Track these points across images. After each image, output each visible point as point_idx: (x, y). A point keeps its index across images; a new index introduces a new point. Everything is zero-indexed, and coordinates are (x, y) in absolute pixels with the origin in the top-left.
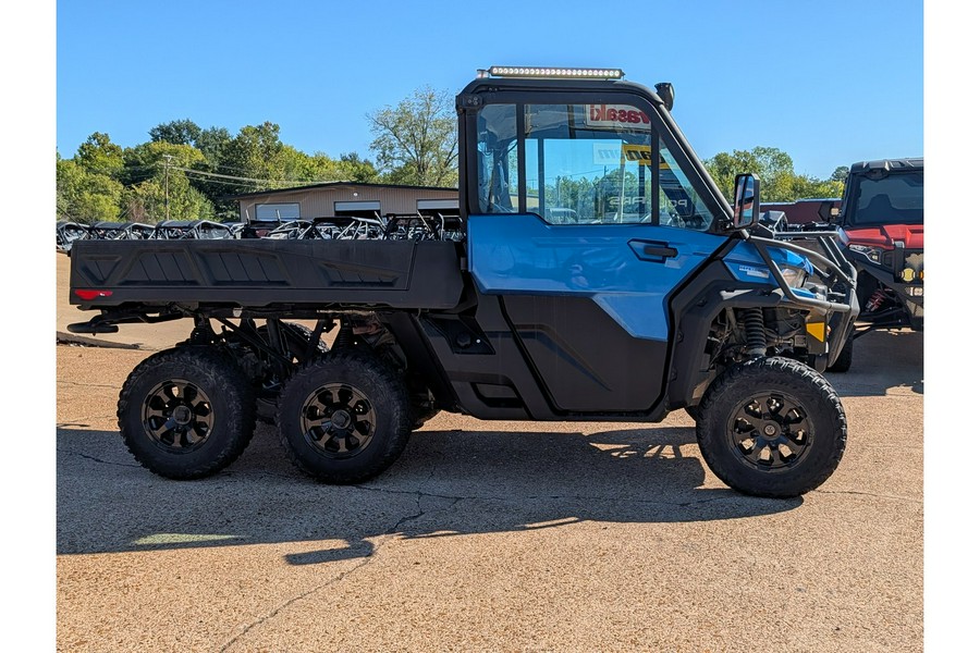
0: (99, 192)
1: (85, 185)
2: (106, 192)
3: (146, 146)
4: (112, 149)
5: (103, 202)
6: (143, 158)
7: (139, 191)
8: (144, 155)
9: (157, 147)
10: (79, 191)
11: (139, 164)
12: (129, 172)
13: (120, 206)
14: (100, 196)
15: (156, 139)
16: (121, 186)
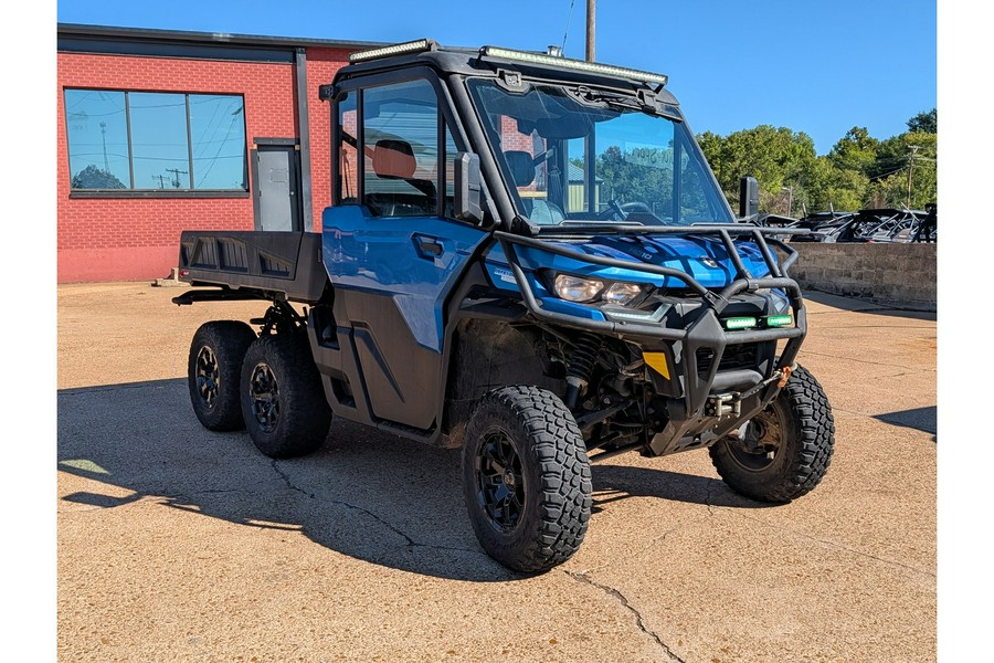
0: (844, 186)
1: (832, 181)
2: (850, 187)
3: (902, 137)
4: (869, 142)
5: (845, 197)
6: (896, 151)
7: (884, 184)
8: (897, 147)
9: (912, 137)
10: (824, 187)
11: (891, 156)
12: (880, 165)
13: (863, 201)
14: (844, 191)
15: (914, 129)
16: (867, 180)
